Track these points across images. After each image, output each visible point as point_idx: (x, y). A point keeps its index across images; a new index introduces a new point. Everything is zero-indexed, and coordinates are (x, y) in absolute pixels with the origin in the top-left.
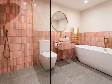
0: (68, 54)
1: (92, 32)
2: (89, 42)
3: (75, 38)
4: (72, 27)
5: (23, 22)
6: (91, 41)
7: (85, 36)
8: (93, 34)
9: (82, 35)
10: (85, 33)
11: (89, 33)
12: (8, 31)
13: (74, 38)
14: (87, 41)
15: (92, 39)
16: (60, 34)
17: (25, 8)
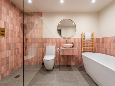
0: (78, 61)
1: (111, 37)
2: (108, 50)
3: (89, 45)
4: (82, 32)
5: (35, 32)
6: (110, 49)
7: (103, 42)
8: (112, 39)
9: (100, 41)
10: (103, 38)
11: (107, 38)
12: (27, 39)
13: (87, 44)
14: (106, 49)
15: (110, 46)
16: (67, 40)
17: (37, 23)
